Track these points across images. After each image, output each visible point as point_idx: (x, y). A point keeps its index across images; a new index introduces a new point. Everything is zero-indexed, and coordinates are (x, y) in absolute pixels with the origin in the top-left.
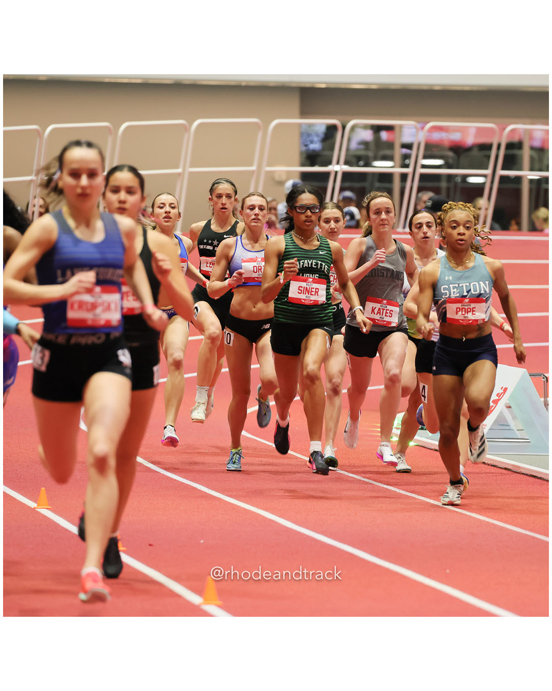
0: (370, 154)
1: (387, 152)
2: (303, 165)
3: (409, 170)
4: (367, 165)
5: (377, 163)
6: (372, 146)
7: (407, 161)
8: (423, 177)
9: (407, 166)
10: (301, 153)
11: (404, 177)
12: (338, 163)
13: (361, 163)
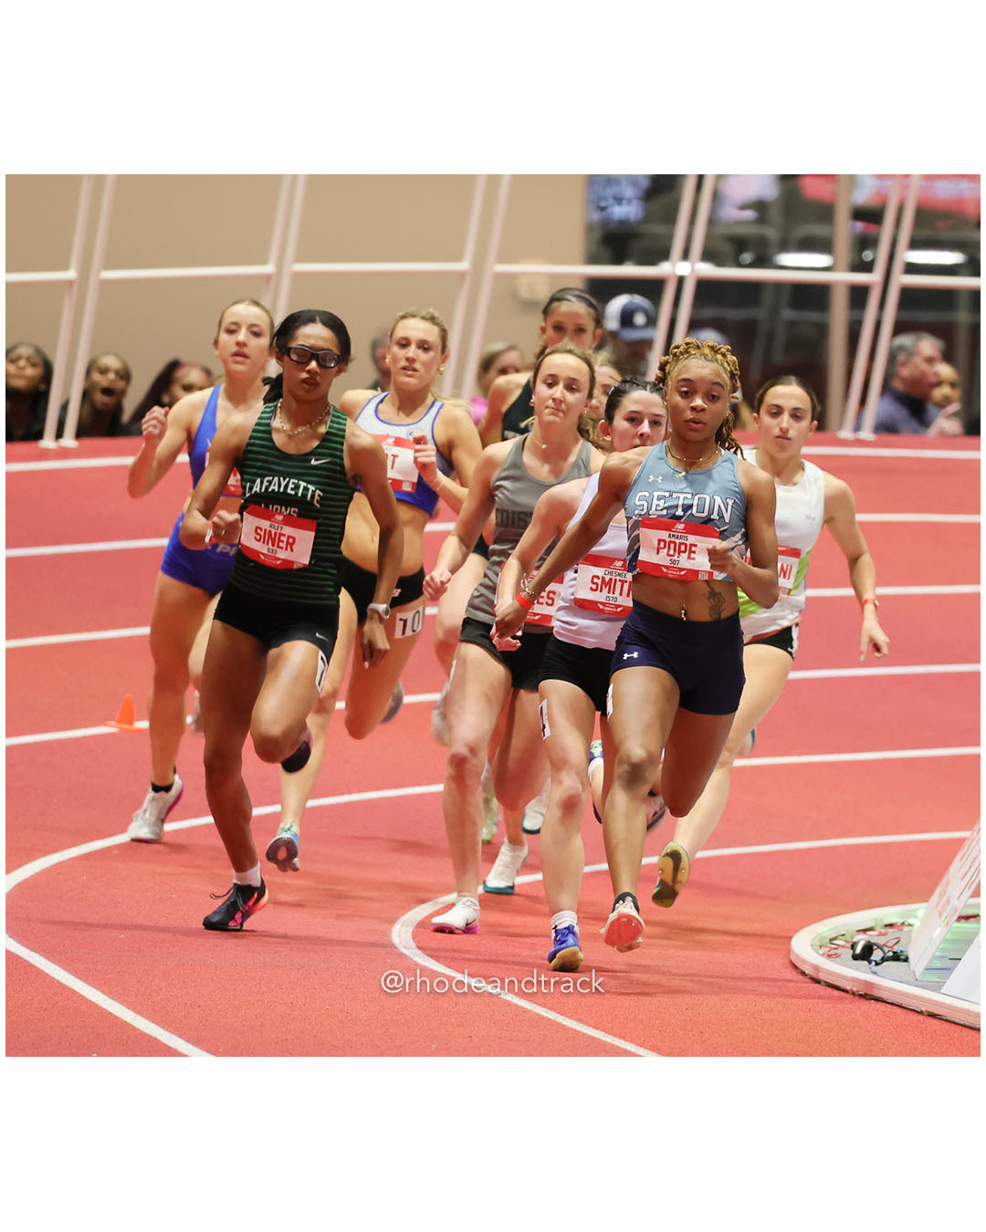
0: (771, 233)
1: (816, 230)
2: (593, 259)
3: (873, 278)
4: (762, 261)
5: (788, 259)
6: (776, 215)
7: (868, 255)
8: (908, 295)
9: (867, 267)
10: (589, 228)
11: (858, 296)
12: (686, 255)
13: (747, 257)
